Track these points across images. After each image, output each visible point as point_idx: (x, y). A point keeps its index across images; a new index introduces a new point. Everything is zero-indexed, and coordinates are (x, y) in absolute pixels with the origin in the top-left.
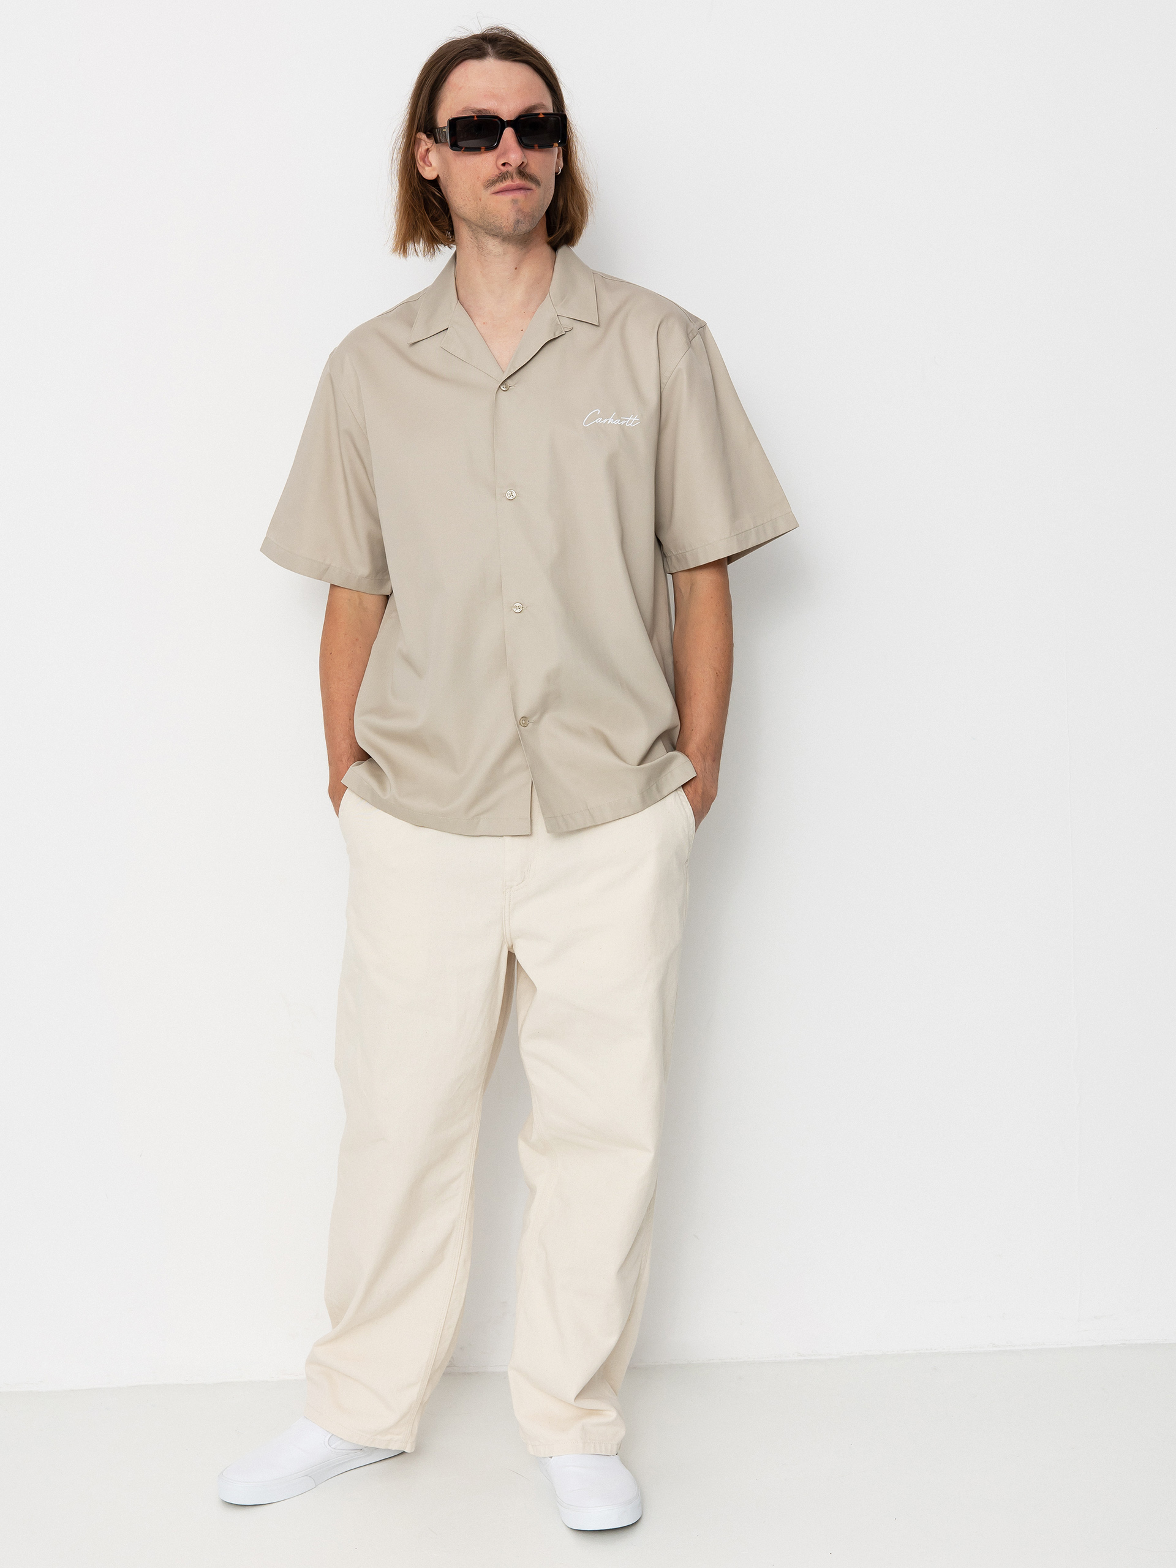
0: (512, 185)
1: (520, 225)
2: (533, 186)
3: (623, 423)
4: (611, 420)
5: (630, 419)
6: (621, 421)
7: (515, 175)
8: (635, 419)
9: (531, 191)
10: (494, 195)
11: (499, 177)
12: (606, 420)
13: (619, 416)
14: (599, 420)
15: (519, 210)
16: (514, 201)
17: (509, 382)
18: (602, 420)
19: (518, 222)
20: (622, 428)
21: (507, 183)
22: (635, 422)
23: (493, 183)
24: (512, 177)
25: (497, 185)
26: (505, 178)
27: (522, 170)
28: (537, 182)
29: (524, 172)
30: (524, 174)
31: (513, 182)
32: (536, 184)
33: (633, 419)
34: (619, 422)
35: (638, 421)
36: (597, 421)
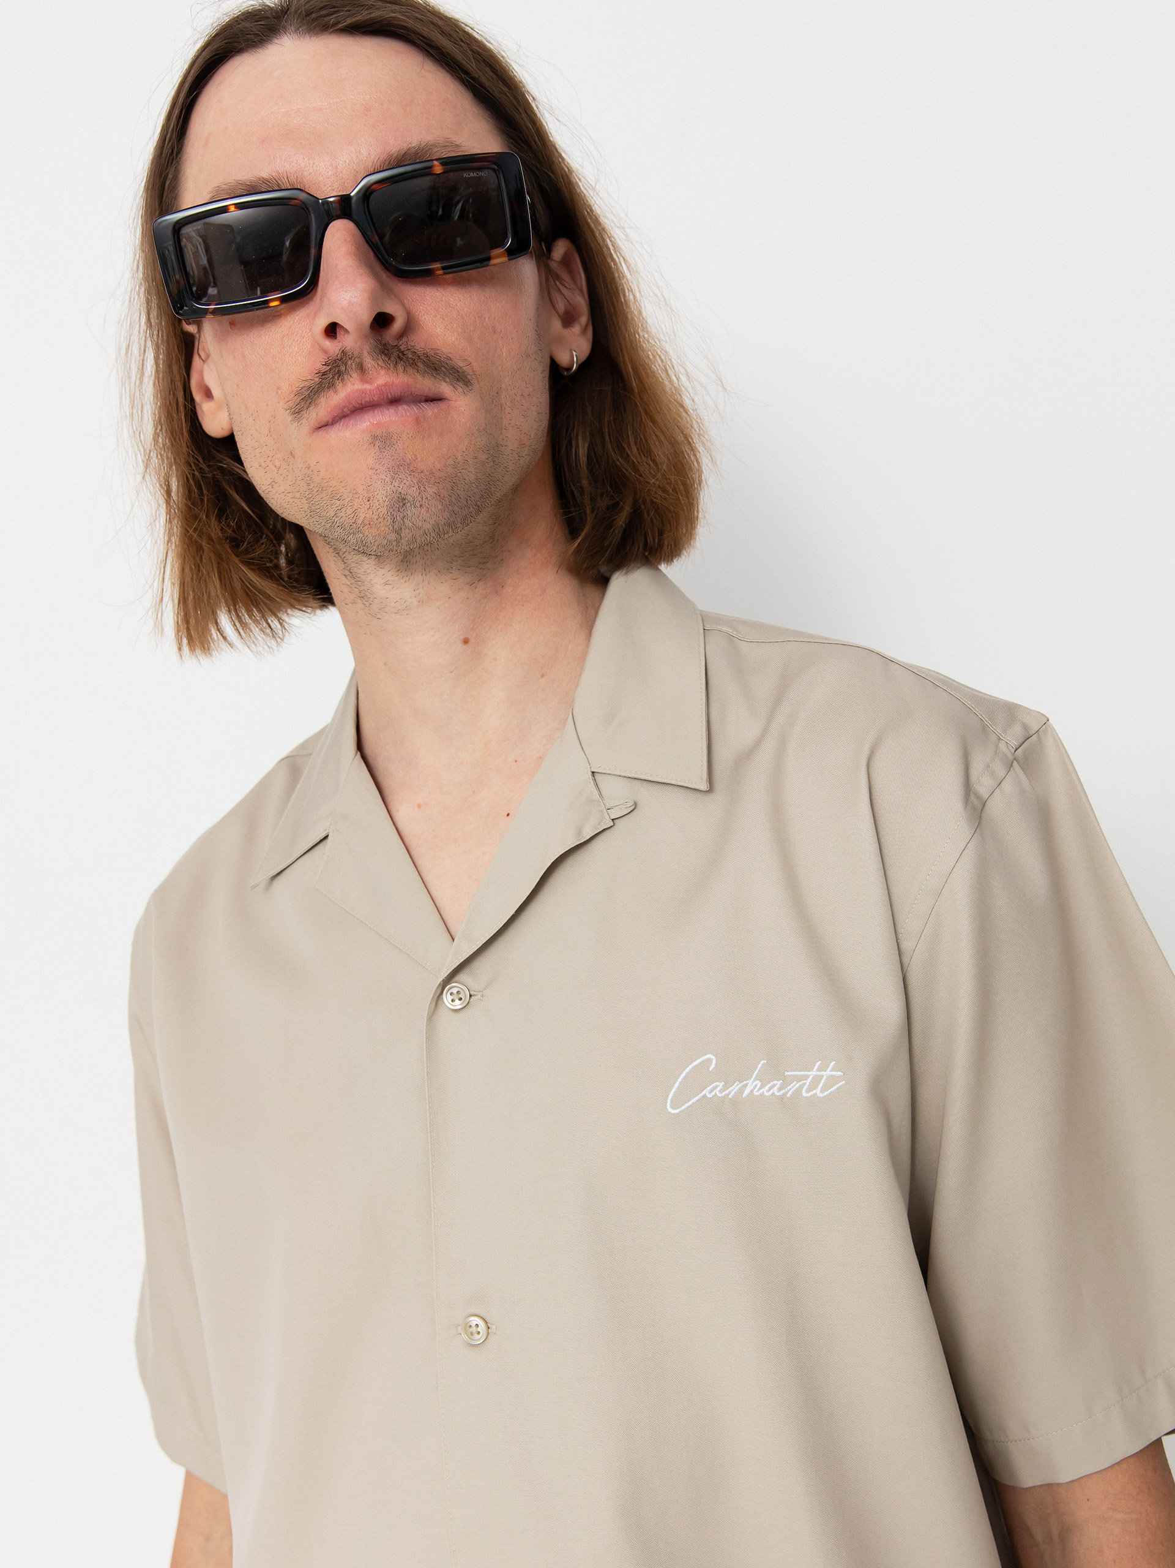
0: (363, 392)
1: (410, 511)
2: (445, 389)
3: (793, 1087)
4: (752, 1086)
5: (813, 1073)
6: (786, 1081)
7: (369, 362)
8: (828, 1073)
9: (442, 405)
10: (321, 433)
11: (324, 374)
12: (736, 1087)
13: (776, 1071)
14: (715, 1090)
15: (402, 466)
16: (382, 440)
18: (725, 1088)
19: (402, 501)
20: (796, 1101)
21: (351, 388)
22: (832, 1080)
23: (308, 396)
24: (361, 368)
25: (322, 400)
26: (340, 374)
27: (393, 342)
28: (460, 377)
29: (402, 348)
30: (402, 353)
31: (367, 382)
32: (461, 384)
33: (823, 1073)
34: (780, 1089)
35: (839, 1079)
36: (711, 1091)
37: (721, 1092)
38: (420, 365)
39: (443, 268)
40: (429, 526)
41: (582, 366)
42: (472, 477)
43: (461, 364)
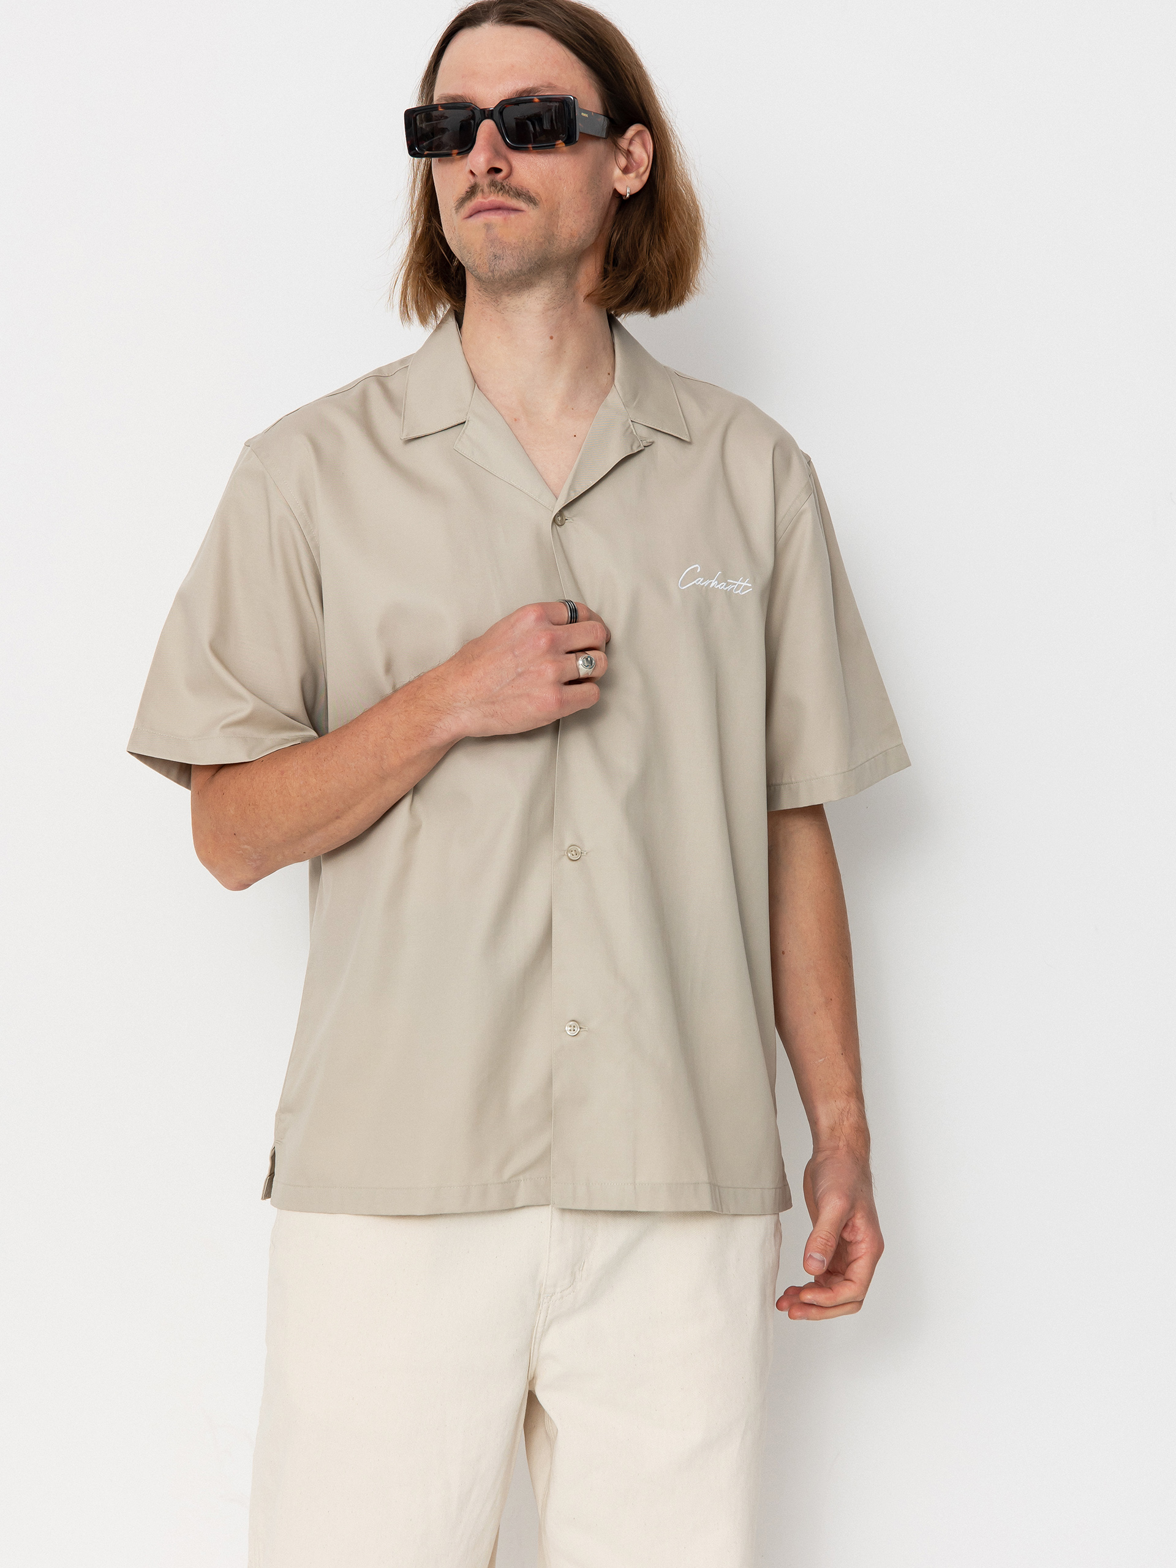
0: (482, 203)
2: (522, 205)
3: (729, 588)
4: (714, 583)
5: (737, 582)
6: (728, 584)
8: (745, 584)
9: (520, 213)
10: (466, 220)
12: (708, 582)
13: (724, 578)
14: (699, 581)
17: (566, 514)
20: (729, 594)
21: (478, 200)
22: (746, 588)
26: (474, 194)
27: (499, 181)
28: (531, 200)
29: (505, 184)
30: (504, 186)
31: (484, 198)
32: (532, 204)
33: (742, 583)
34: (725, 587)
35: (750, 588)
36: (697, 582)
37: (701, 583)
38: (511, 193)
39: (533, 147)
40: (507, 270)
41: (632, 196)
42: (533, 249)
43: (534, 195)
